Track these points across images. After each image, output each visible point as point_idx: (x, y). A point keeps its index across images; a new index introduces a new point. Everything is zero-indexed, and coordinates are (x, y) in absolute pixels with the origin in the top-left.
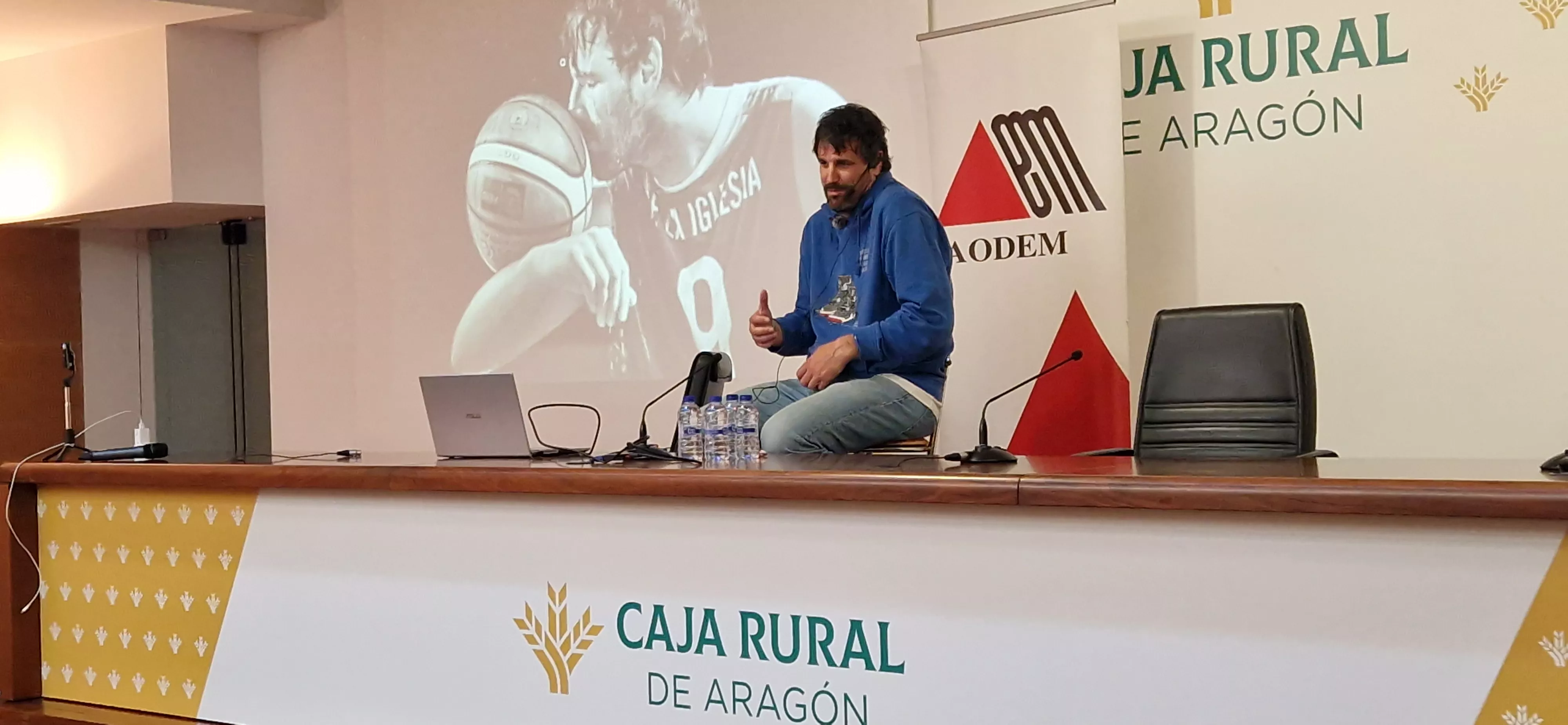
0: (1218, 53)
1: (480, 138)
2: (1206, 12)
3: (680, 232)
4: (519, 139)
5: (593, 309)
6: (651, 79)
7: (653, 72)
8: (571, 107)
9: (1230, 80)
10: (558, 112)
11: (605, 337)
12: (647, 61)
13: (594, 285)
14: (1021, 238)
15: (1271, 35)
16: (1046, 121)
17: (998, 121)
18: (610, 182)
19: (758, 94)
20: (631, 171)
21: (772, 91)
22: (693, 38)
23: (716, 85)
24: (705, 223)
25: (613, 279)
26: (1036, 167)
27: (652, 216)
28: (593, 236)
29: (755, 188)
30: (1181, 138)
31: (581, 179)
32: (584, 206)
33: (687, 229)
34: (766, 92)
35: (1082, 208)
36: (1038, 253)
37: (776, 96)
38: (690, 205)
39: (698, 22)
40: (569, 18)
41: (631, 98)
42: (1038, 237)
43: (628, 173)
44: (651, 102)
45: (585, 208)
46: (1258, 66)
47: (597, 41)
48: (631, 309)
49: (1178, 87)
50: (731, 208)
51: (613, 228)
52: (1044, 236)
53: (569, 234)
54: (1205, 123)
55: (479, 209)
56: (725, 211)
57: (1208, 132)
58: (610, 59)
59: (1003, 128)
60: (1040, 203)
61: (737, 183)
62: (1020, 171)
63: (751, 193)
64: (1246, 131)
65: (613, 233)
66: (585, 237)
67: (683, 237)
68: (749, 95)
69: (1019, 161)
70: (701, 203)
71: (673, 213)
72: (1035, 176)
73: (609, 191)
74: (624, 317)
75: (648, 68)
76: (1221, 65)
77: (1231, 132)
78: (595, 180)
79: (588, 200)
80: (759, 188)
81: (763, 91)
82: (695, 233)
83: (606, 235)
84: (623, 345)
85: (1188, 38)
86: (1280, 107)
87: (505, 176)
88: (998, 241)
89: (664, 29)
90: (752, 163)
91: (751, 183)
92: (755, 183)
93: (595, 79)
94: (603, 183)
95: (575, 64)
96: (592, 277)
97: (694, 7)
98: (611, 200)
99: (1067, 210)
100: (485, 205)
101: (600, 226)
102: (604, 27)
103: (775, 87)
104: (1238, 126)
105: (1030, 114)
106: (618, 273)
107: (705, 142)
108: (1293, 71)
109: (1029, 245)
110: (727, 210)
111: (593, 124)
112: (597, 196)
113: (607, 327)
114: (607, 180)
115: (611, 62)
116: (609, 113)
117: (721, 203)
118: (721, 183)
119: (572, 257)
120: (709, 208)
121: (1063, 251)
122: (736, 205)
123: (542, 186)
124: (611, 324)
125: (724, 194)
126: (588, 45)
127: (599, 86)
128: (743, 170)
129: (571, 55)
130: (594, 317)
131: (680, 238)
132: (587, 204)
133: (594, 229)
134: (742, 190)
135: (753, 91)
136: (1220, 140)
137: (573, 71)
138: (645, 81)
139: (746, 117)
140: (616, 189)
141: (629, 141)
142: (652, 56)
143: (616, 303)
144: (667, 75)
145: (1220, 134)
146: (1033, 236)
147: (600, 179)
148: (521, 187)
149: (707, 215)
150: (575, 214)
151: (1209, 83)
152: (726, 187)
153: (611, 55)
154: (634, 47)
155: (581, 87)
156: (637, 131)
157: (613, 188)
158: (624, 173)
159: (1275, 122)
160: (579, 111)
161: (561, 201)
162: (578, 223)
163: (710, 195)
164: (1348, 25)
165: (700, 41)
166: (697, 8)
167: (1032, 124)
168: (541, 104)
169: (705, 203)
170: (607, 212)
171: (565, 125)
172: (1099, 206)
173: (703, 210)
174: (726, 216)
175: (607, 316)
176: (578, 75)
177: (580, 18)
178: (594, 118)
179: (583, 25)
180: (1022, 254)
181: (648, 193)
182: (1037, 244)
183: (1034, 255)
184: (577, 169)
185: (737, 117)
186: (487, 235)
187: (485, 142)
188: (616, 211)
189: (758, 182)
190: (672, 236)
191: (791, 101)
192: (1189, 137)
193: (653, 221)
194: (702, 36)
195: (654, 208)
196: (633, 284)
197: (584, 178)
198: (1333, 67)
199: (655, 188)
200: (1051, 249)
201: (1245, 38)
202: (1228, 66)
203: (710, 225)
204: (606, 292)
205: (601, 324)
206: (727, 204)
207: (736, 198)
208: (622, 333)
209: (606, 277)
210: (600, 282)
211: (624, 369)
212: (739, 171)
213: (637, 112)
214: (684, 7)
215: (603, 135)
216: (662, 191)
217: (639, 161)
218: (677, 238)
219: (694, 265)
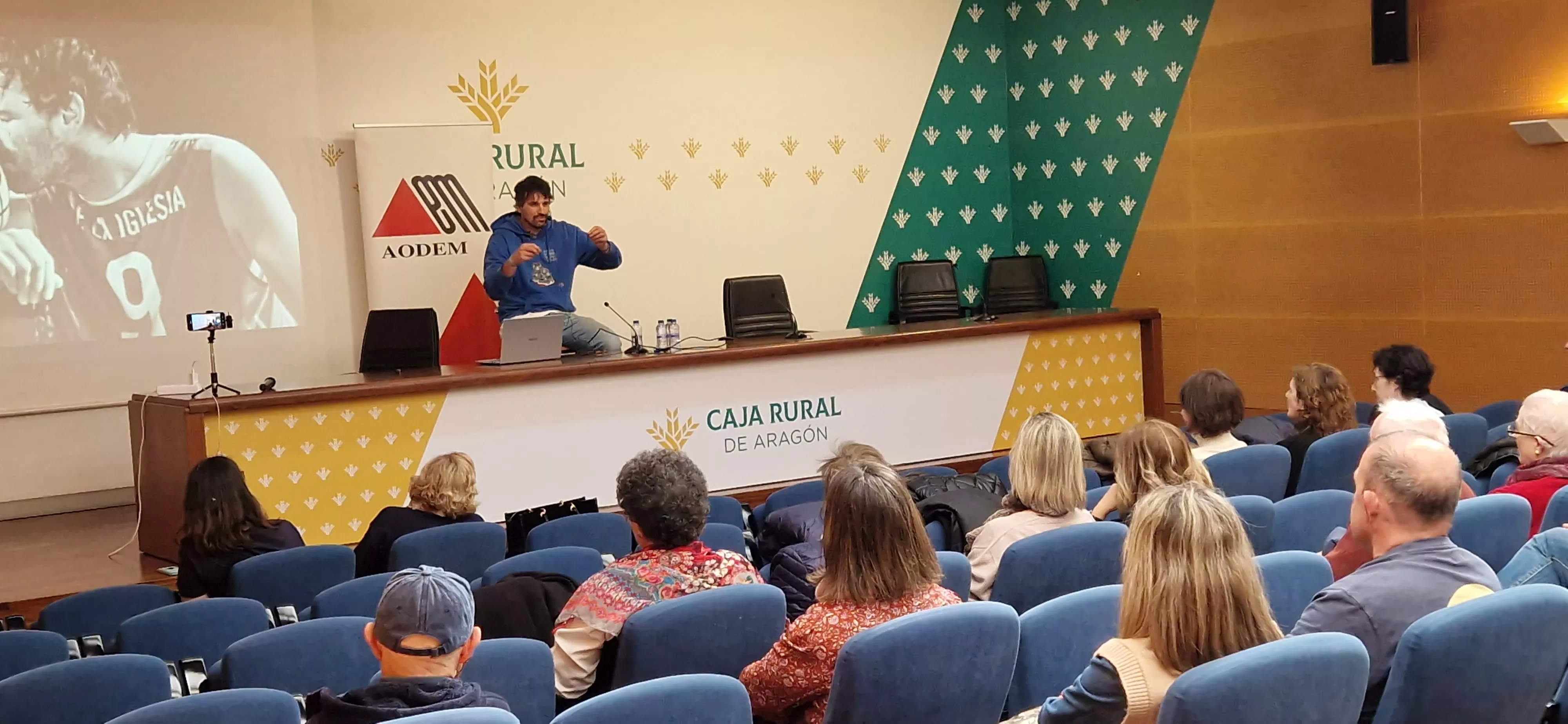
3: (107, 235)
5: (14, 291)
6: (73, 122)
7: (76, 116)
9: (500, 167)
11: (29, 312)
12: (67, 108)
13: (13, 273)
14: (436, 245)
15: (521, 147)
16: (450, 183)
17: (415, 180)
18: (30, 196)
19: (179, 144)
20: (53, 188)
21: (193, 142)
22: (116, 98)
23: (140, 133)
24: (133, 228)
25: (35, 270)
26: (444, 206)
27: (79, 222)
29: (180, 206)
33: (114, 232)
34: (188, 143)
35: (477, 229)
36: (448, 252)
37: (197, 146)
38: (117, 216)
39: (120, 86)
41: (50, 133)
42: (447, 245)
43: (49, 189)
44: (72, 139)
46: (515, 162)
47: (11, 87)
48: (57, 291)
50: (158, 219)
51: (34, 230)
52: (451, 244)
56: (151, 221)
58: (26, 103)
59: (420, 184)
60: (448, 226)
61: (164, 202)
62: (434, 208)
63: (177, 209)
65: (35, 233)
67: (111, 238)
68: (172, 143)
69: (432, 202)
70: (128, 215)
71: (100, 221)
72: (444, 212)
73: (30, 202)
74: (49, 296)
75: (69, 114)
76: (496, 159)
77: (501, 193)
78: (11, 192)
79: (4, 207)
80: (184, 206)
81: (185, 142)
82: (123, 235)
83: (28, 236)
84: (49, 318)
88: (419, 246)
89: (85, 87)
90: (176, 189)
91: (177, 203)
92: (179, 203)
93: (9, 116)
94: (22, 196)
96: (12, 268)
97: (116, 76)
98: (32, 210)
99: (466, 230)
101: (21, 228)
102: (17, 78)
103: (195, 140)
104: (506, 190)
105: (439, 178)
106: (41, 263)
107: (130, 172)
108: (532, 166)
109: (441, 249)
110: (155, 220)
111: (7, 150)
112: (15, 205)
113: (30, 305)
114: (26, 193)
115: (27, 105)
116: (26, 143)
117: (148, 216)
118: (147, 201)
120: (137, 218)
121: (464, 251)
122: (163, 217)
124: (35, 302)
125: (151, 209)
127: (13, 122)
128: (168, 193)
130: (15, 298)
131: (108, 238)
132: (3, 211)
133: (12, 230)
134: (168, 207)
135: (176, 141)
138: (66, 123)
139: (169, 158)
140: (37, 200)
141: (51, 166)
142: (73, 106)
143: (40, 286)
144: (90, 121)
146: (444, 244)
147: (17, 191)
149: (135, 223)
152: (152, 204)
153: (27, 100)
154: (53, 96)
156: (60, 157)
157: (33, 200)
158: (46, 189)
163: (137, 209)
164: (557, 147)
165: (123, 100)
166: (119, 77)
167: (440, 183)
169: (133, 215)
170: (28, 217)
172: (487, 229)
173: (131, 219)
174: (152, 225)
175: (29, 296)
178: (8, 146)
180: (436, 253)
181: (72, 205)
182: (446, 248)
183: (445, 254)
185: (161, 157)
188: (37, 216)
189: (182, 202)
190: (100, 237)
191: (210, 151)
193: (80, 226)
194: (125, 97)
195: (80, 216)
196: (58, 272)
198: (551, 166)
199: (79, 202)
200: (456, 251)
201: (508, 147)
202: (500, 159)
203: (137, 230)
204: (28, 279)
205: (24, 302)
206: (153, 215)
207: (163, 213)
208: (47, 308)
209: (28, 267)
210: (21, 272)
211: (50, 335)
212: (164, 194)
213: (58, 146)
214: (106, 75)
215: (20, 160)
216: (88, 205)
217: (63, 181)
218: (105, 238)
219: (122, 258)
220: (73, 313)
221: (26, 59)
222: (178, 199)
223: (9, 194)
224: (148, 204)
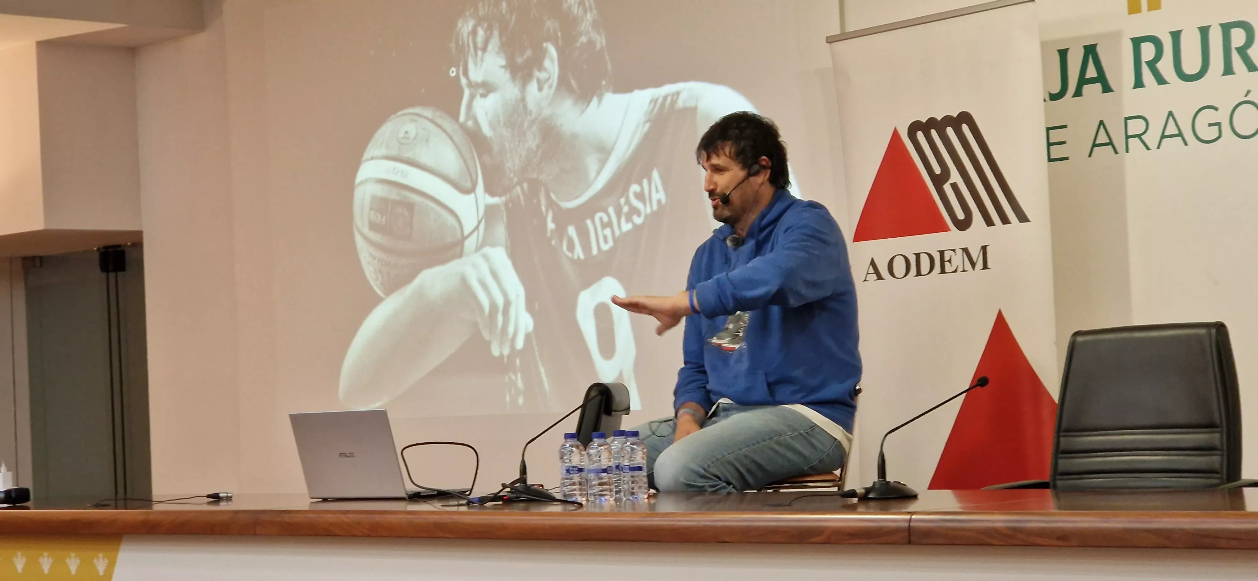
0: (1148, 51)
1: (367, 154)
2: (1134, 8)
3: (579, 252)
4: (408, 155)
5: (486, 335)
6: (546, 87)
7: (548, 80)
8: (462, 118)
9: (1161, 80)
10: (448, 124)
11: (500, 367)
12: (541, 68)
13: (487, 310)
14: (942, 253)
15: (1204, 31)
16: (965, 128)
17: (914, 128)
18: (504, 199)
19: (660, 101)
20: (525, 186)
21: (675, 96)
22: (591, 43)
23: (616, 91)
24: (606, 241)
25: (507, 304)
26: (955, 177)
27: (549, 234)
28: (486, 257)
29: (659, 202)
30: (1111, 143)
31: (473, 195)
32: (475, 224)
33: (586, 247)
34: (669, 99)
35: (1005, 220)
36: (960, 269)
37: (680, 104)
38: (589, 222)
39: (596, 25)
40: (460, 24)
41: (525, 107)
42: (959, 252)
43: (522, 188)
44: (547, 112)
45: (477, 228)
46: (1191, 65)
47: (490, 47)
48: (528, 337)
49: (1107, 89)
50: (633, 224)
51: (507, 248)
52: (965, 251)
53: (460, 256)
54: (1136, 127)
55: (366, 230)
56: (626, 227)
57: (1139, 136)
58: (503, 67)
59: (920, 135)
60: (961, 216)
61: (640, 196)
62: (939, 181)
63: (655, 207)
64: (1180, 134)
65: (507, 252)
66: (478, 259)
67: (582, 257)
68: (651, 102)
69: (937, 170)
70: (601, 219)
71: (572, 231)
72: (954, 186)
73: (503, 208)
74: (520, 344)
75: (543, 75)
76: (1152, 65)
77: (1163, 137)
78: (487, 196)
79: (480, 218)
80: (663, 201)
81: (665, 98)
82: (595, 251)
83: (501, 257)
84: (519, 375)
85: (1116, 36)
86: (1216, 109)
87: (393, 194)
88: (918, 256)
89: (559, 34)
90: (655, 174)
91: (655, 197)
92: (658, 195)
93: (487, 88)
94: (496, 200)
95: (466, 74)
96: (485, 302)
97: (591, 9)
98: (505, 218)
99: (989, 222)
100: (373, 226)
101: (493, 245)
102: (496, 33)
103: (678, 93)
104: (1171, 129)
105: (948, 121)
106: (512, 297)
107: (605, 153)
108: (1228, 70)
109: (950, 261)
110: (630, 226)
111: (485, 138)
112: (490, 213)
113: (502, 356)
114: (500, 196)
115: (503, 70)
116: (502, 124)
117: (623, 219)
118: (622, 196)
119: (464, 280)
120: (609, 224)
121: (985, 267)
122: (638, 220)
123: (432, 204)
124: (506, 352)
125: (626, 209)
126: (480, 53)
127: (492, 97)
128: (645, 182)
129: (462, 63)
130: (488, 344)
131: (579, 257)
133: (487, 250)
134: (645, 204)
135: (656, 97)
136: (1153, 144)
137: (464, 81)
138: (540, 89)
139: (647, 126)
140: (510, 205)
141: (524, 153)
142: (547, 63)
143: (511, 330)
144: (563, 83)
145: (1152, 138)
146: (954, 250)
147: (492, 195)
148: (410, 206)
149: (608, 232)
150: (466, 233)
151: (1139, 83)
152: (628, 202)
153: (503, 62)
154: (529, 53)
155: (472, 97)
156: (532, 141)
157: (506, 204)
158: (518, 189)
159: (1210, 125)
160: (470, 123)
161: (451, 220)
162: (470, 244)
163: (611, 210)
165: (598, 46)
166: (595, 11)
167: (950, 131)
168: (430, 116)
169: (606, 219)
170: (501, 231)
171: (455, 138)
172: (1023, 218)
173: (604, 226)
174: (628, 232)
175: (501, 344)
176: (470, 85)
177: (471, 24)
178: (486, 130)
179: (474, 33)
180: (943, 271)
181: (543, 208)
182: (958, 259)
183: (955, 271)
184: (469, 185)
185: (637, 127)
186: (374, 258)
187: (372, 158)
188: (510, 227)
189: (662, 195)
190: (570, 255)
191: (695, 109)
192: (1119, 142)
193: (550, 240)
194: (600, 41)
195: (551, 226)
196: (530, 308)
197: (476, 197)
199: (551, 204)
200: (973, 265)
201: (1176, 36)
202: (1159, 65)
203: (611, 243)
204: (500, 318)
205: (496, 352)
206: (629, 219)
207: (638, 213)
208: (518, 362)
209: (500, 302)
210: (494, 307)
211: (521, 401)
212: (641, 185)
213: (532, 123)
214: (581, 10)
215: (496, 148)
216: (559, 207)
217: (535, 175)
218: (576, 257)
219: (595, 287)
220: (542, 370)
221: (504, 5)
222: (657, 191)
223: (485, 198)
224: (622, 201)
